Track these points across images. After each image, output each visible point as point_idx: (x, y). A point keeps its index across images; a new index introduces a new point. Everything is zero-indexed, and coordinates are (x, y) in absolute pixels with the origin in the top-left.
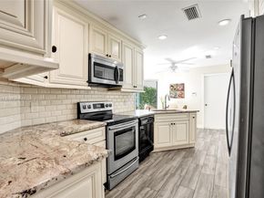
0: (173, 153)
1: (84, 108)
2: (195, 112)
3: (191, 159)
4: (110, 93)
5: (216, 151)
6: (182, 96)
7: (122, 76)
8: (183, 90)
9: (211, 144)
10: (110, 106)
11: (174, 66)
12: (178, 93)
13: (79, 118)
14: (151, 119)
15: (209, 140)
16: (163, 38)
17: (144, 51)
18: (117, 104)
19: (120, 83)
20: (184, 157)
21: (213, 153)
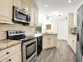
0: (49, 50)
1: (11, 33)
2: (56, 34)
3: (57, 52)
4: (24, 26)
5: (64, 48)
6: (50, 29)
7: (29, 19)
8: (50, 27)
9: (61, 45)
10: (24, 32)
11: (48, 18)
12: (49, 28)
13: (7, 38)
14: (41, 37)
15: (60, 44)
16: (46, 6)
17: (38, 11)
18: (27, 31)
19: (29, 22)
20: (54, 52)
21: (63, 49)
